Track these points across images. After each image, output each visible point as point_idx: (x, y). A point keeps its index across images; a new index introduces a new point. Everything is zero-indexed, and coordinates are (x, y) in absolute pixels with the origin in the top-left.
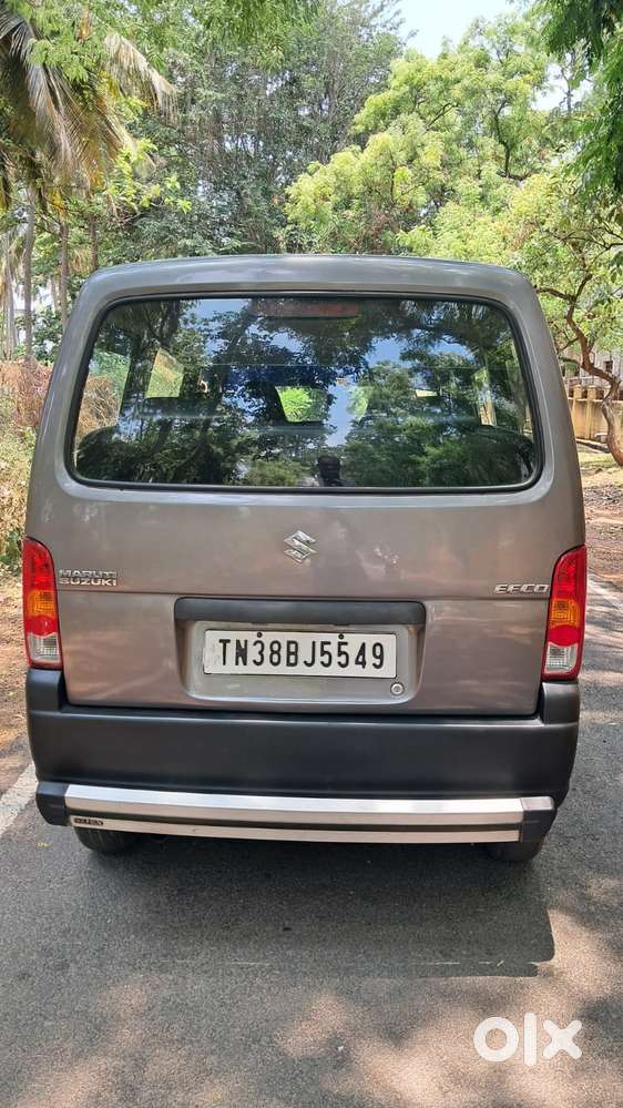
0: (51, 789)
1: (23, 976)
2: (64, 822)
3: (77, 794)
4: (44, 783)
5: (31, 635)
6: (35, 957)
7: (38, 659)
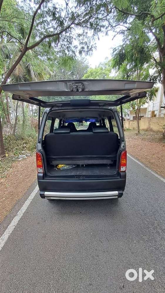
0: (42, 193)
1: (38, 223)
2: (45, 198)
3: (46, 193)
4: (41, 192)
5: (38, 168)
6: (40, 220)
7: (39, 172)
